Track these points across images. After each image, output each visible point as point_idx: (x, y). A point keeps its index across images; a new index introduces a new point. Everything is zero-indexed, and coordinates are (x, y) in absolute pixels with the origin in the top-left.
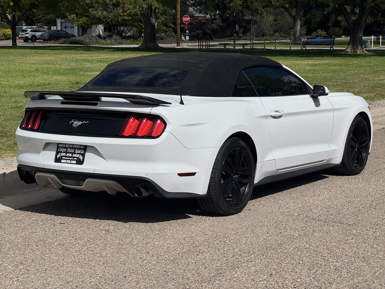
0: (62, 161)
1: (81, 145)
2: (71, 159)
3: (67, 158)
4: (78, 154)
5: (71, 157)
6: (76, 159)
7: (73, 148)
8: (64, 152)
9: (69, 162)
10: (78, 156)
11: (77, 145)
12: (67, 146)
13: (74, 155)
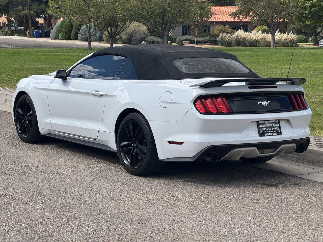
0: (266, 134)
1: (276, 120)
2: (271, 132)
3: (268, 132)
4: (275, 127)
5: (271, 130)
6: (275, 131)
7: (270, 123)
8: (264, 128)
9: (271, 134)
10: (276, 128)
11: (273, 120)
12: (265, 122)
13: (273, 129)
